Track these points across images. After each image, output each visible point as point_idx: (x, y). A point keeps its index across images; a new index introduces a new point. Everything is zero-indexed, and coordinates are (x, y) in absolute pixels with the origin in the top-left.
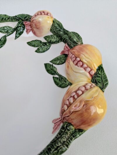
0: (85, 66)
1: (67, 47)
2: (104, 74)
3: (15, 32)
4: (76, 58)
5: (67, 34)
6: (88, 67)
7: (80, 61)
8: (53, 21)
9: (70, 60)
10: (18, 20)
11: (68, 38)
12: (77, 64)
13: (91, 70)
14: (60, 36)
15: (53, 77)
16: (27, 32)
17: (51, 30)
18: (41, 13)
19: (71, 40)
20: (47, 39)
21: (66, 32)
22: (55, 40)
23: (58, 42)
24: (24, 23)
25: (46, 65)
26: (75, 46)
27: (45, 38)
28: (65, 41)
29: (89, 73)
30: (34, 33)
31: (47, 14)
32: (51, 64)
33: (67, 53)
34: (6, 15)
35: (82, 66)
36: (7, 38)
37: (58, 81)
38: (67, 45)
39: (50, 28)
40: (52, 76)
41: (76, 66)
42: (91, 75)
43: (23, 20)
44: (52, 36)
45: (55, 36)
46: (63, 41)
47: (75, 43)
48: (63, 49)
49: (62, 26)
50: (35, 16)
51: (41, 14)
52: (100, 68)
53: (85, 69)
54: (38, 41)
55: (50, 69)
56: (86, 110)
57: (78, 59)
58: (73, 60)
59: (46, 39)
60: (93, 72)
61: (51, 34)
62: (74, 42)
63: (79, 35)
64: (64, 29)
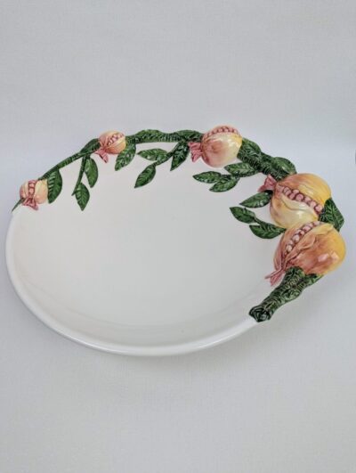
0: (308, 199)
1: (270, 180)
2: (336, 209)
3: (171, 159)
4: (292, 190)
5: (270, 161)
6: (312, 200)
7: (300, 193)
8: (243, 143)
9: (282, 194)
10: (179, 140)
11: (271, 167)
12: (294, 199)
13: (317, 205)
14: (256, 164)
15: (251, 226)
16: (193, 158)
17: (239, 156)
18: (223, 129)
19: (277, 170)
20: (232, 169)
21: (266, 158)
22: (247, 171)
23: (254, 173)
24: (189, 144)
25: (233, 210)
26: (284, 177)
27: (228, 168)
28: (265, 172)
29: (315, 208)
30: (207, 160)
31: (233, 131)
32: (243, 207)
33: (271, 188)
34: (157, 131)
35: (303, 200)
36: (157, 168)
37: (260, 230)
38: (270, 177)
39: (237, 152)
40: (247, 225)
41: (294, 201)
42: (317, 212)
43: (187, 140)
44: (239, 164)
45: (247, 165)
46: (263, 172)
47: (285, 174)
48: (263, 184)
49: (259, 148)
50: (213, 133)
51: (223, 131)
52: (330, 202)
53: (308, 204)
54: (214, 173)
55: (241, 214)
56: (319, 246)
57: (296, 191)
58: (287, 193)
59: (229, 170)
60: (320, 208)
61: (238, 161)
62: (282, 171)
63: (289, 162)
64: (263, 154)
